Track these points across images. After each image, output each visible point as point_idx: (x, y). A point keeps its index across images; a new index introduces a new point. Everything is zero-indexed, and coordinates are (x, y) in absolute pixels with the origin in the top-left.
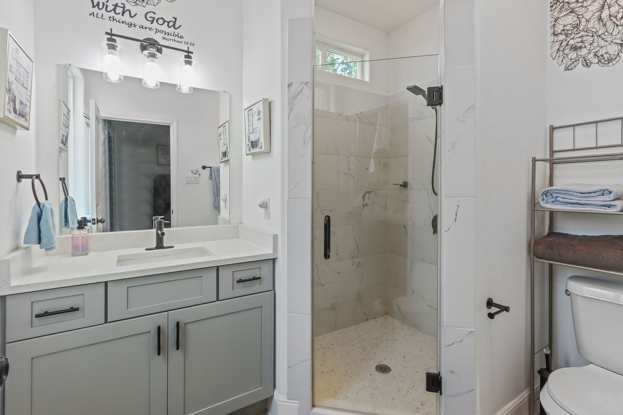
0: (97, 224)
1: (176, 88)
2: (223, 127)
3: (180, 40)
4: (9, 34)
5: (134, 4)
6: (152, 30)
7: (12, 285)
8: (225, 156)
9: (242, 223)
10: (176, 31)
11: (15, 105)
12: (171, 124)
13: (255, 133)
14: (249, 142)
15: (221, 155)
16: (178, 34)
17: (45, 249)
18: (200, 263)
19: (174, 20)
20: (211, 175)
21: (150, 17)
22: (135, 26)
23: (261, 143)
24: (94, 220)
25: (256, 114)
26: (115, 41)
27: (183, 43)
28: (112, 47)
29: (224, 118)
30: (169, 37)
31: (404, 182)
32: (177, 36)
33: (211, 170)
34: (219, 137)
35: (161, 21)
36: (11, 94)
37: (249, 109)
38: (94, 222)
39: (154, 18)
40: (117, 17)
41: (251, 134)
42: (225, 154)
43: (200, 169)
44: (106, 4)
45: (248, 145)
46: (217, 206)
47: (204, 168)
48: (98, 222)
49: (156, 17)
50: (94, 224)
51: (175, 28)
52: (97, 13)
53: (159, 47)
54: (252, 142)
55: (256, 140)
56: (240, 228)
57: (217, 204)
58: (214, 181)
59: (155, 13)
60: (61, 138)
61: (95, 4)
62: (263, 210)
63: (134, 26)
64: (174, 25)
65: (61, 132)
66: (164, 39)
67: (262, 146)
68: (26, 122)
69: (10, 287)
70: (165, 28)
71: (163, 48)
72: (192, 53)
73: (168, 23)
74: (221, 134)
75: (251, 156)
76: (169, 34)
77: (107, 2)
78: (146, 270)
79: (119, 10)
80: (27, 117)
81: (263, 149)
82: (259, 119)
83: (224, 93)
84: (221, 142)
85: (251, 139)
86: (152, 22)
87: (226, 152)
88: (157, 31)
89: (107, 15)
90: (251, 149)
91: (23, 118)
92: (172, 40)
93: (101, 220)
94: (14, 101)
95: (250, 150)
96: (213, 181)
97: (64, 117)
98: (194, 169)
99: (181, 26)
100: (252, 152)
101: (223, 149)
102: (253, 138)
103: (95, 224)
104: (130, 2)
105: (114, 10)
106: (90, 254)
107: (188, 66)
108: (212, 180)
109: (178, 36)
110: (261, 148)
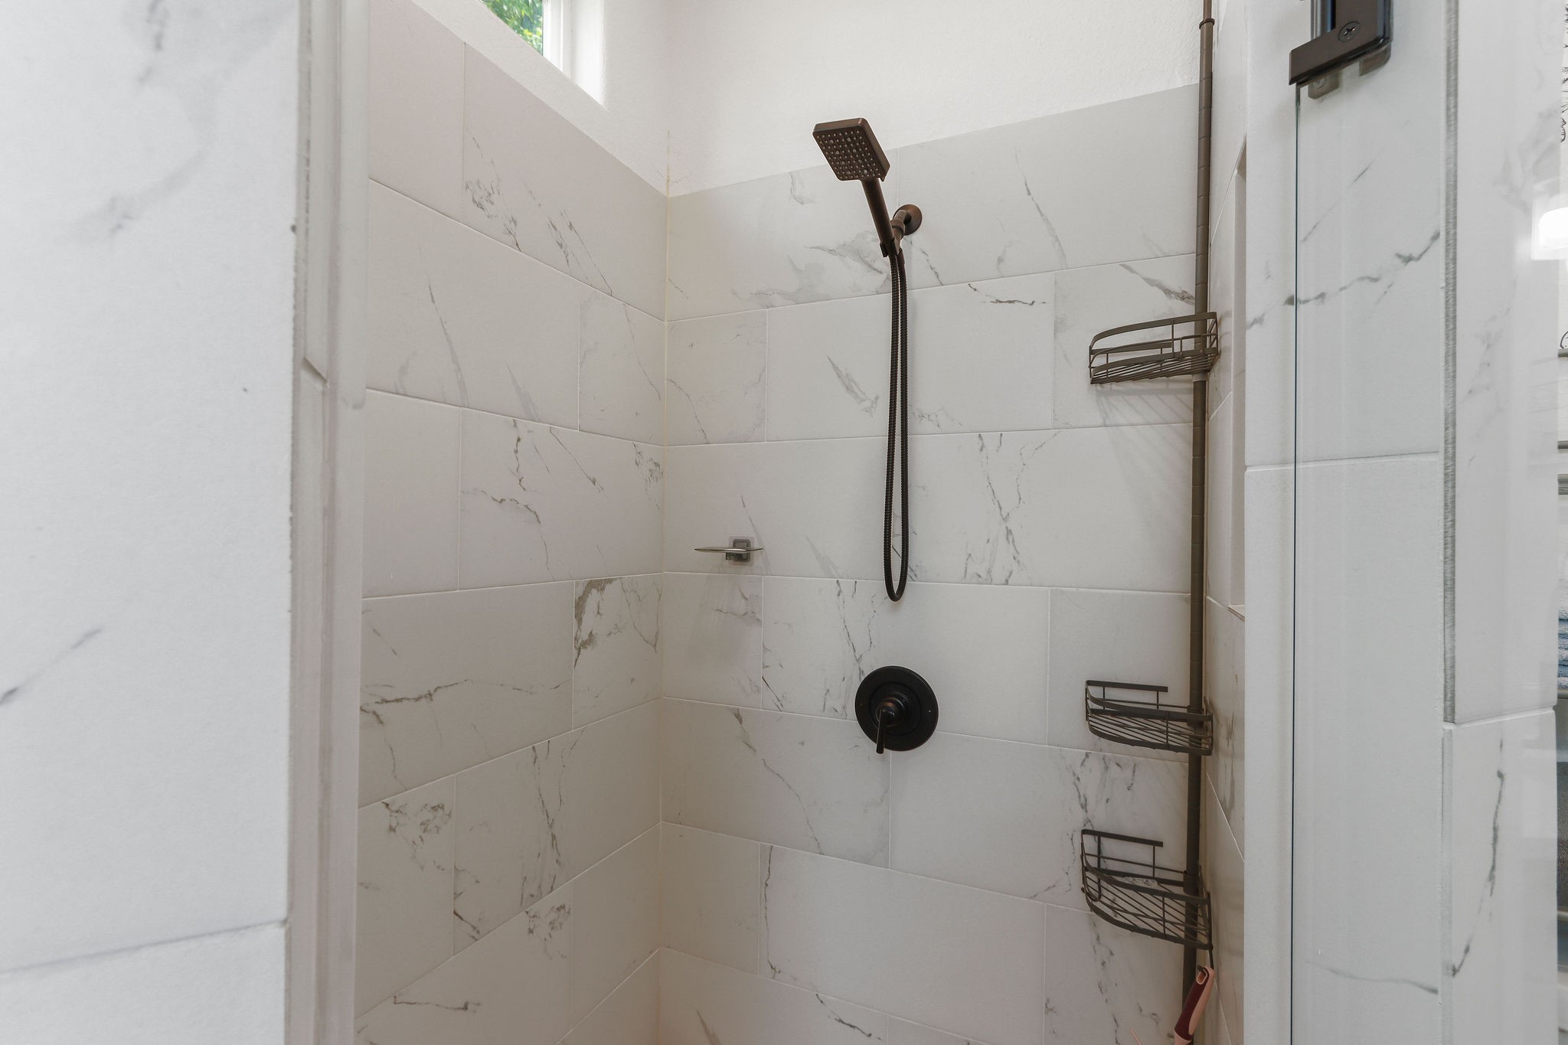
31: (736, 543)
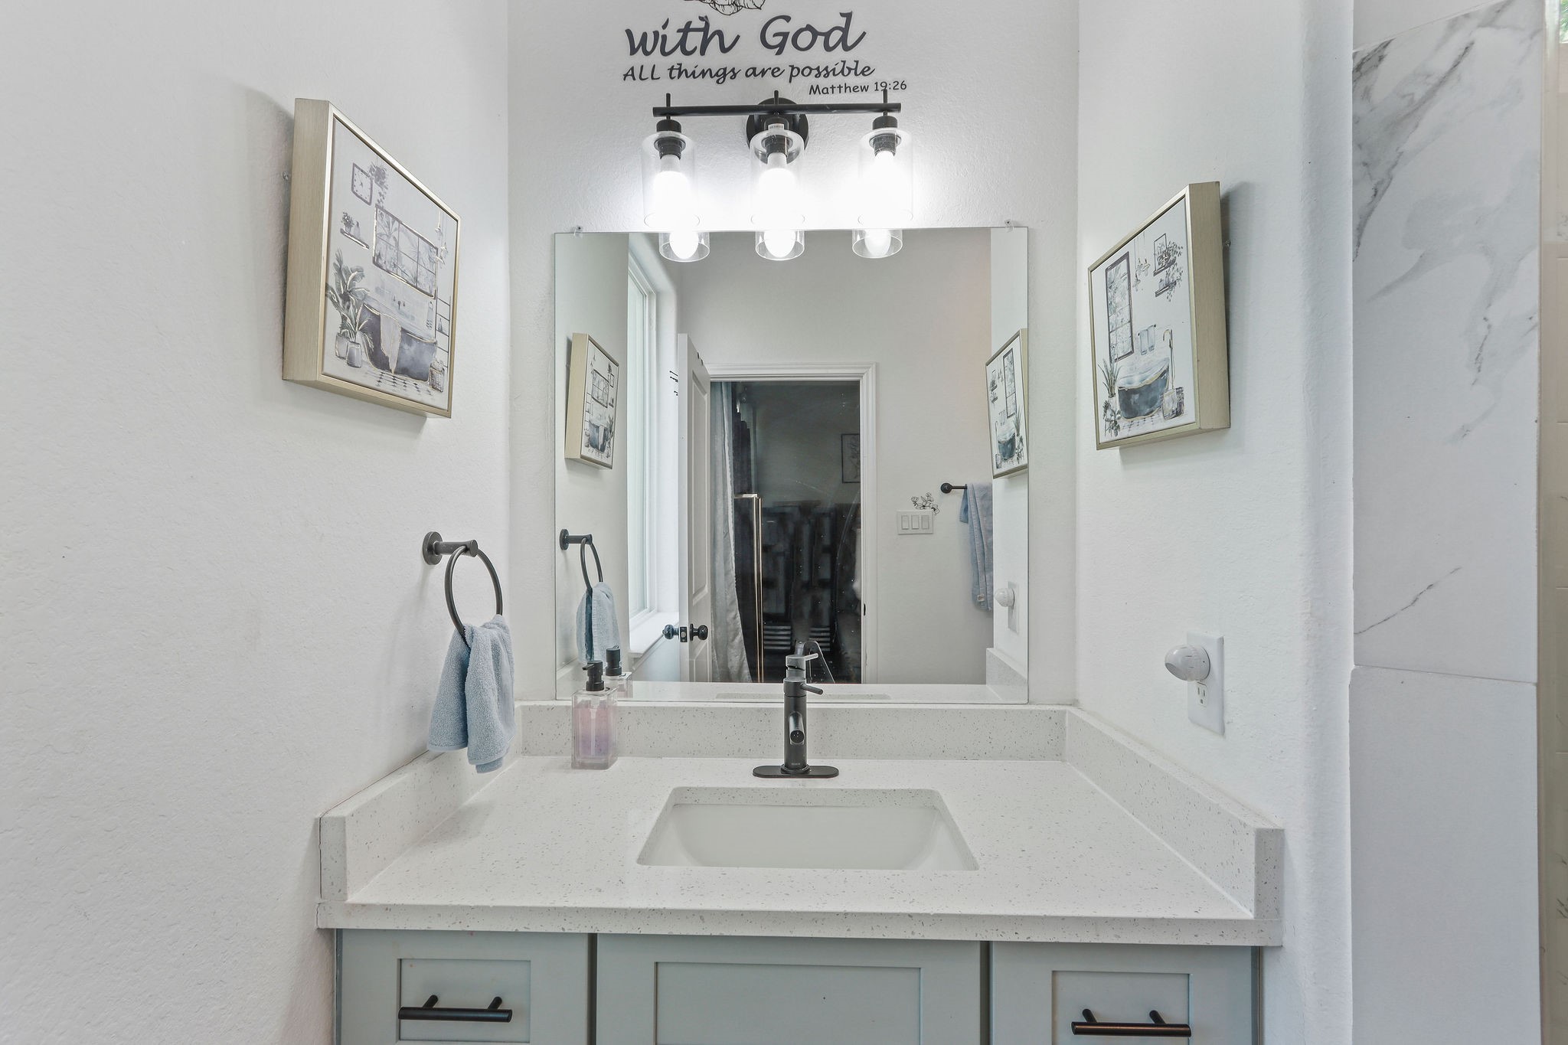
0: (692, 639)
1: (850, 242)
2: (1004, 357)
3: (861, 81)
4: (334, 115)
5: (732, 9)
6: (779, 73)
7: (352, 899)
8: (1011, 456)
9: (1074, 703)
10: (850, 57)
11: (377, 340)
12: (861, 375)
13: (1144, 352)
14: (1112, 395)
15: (996, 451)
16: (857, 62)
17: (477, 766)
18: (910, 916)
19: (842, 22)
20: (966, 509)
21: (775, 35)
22: (734, 77)
23: (1179, 390)
24: (684, 629)
25: (1152, 270)
26: (677, 127)
27: (872, 88)
28: (670, 147)
29: (1003, 326)
30: (832, 80)
32: (853, 72)
33: (965, 496)
34: (990, 392)
35: (805, 39)
36: (356, 307)
37: (1117, 258)
38: (683, 636)
39: (785, 35)
40: (688, 62)
41: (1120, 363)
42: (1009, 448)
43: (937, 492)
44: (662, 32)
45: (1107, 406)
46: (982, 600)
47: (947, 489)
48: (692, 635)
49: (791, 28)
50: (684, 640)
51: (846, 48)
52: (642, 67)
53: (798, 114)
54: (1126, 395)
55: (1148, 381)
56: (1067, 722)
57: (982, 595)
58: (976, 526)
59: (787, 19)
60: (588, 433)
61: (637, 42)
62: (1184, 689)
63: (731, 78)
64: (843, 40)
65: (587, 417)
66: (815, 93)
67: (1180, 404)
68: (434, 392)
69: (345, 905)
70: (818, 56)
71: (809, 116)
72: (897, 107)
73: (827, 35)
74: (997, 383)
75: (1118, 450)
76: (828, 73)
77: (664, 27)
78: (712, 913)
79: (694, 40)
80: (442, 380)
81: (1189, 415)
82: (1170, 286)
83: (1007, 229)
84: (998, 408)
85: (1121, 382)
86: (781, 47)
87: (1012, 441)
88: (795, 71)
89: (662, 63)
90: (1123, 423)
91: (420, 383)
92: (836, 90)
93: (699, 630)
94: (373, 330)
95: (1115, 426)
96: (972, 527)
97: (594, 379)
98: (921, 493)
99: (864, 33)
100: (1123, 433)
101: (1004, 432)
102: (1130, 375)
103: (686, 641)
104: (720, 9)
105: (682, 43)
106: (619, 764)
107: (885, 154)
108: (967, 522)
109: (856, 69)
110: (1178, 413)
